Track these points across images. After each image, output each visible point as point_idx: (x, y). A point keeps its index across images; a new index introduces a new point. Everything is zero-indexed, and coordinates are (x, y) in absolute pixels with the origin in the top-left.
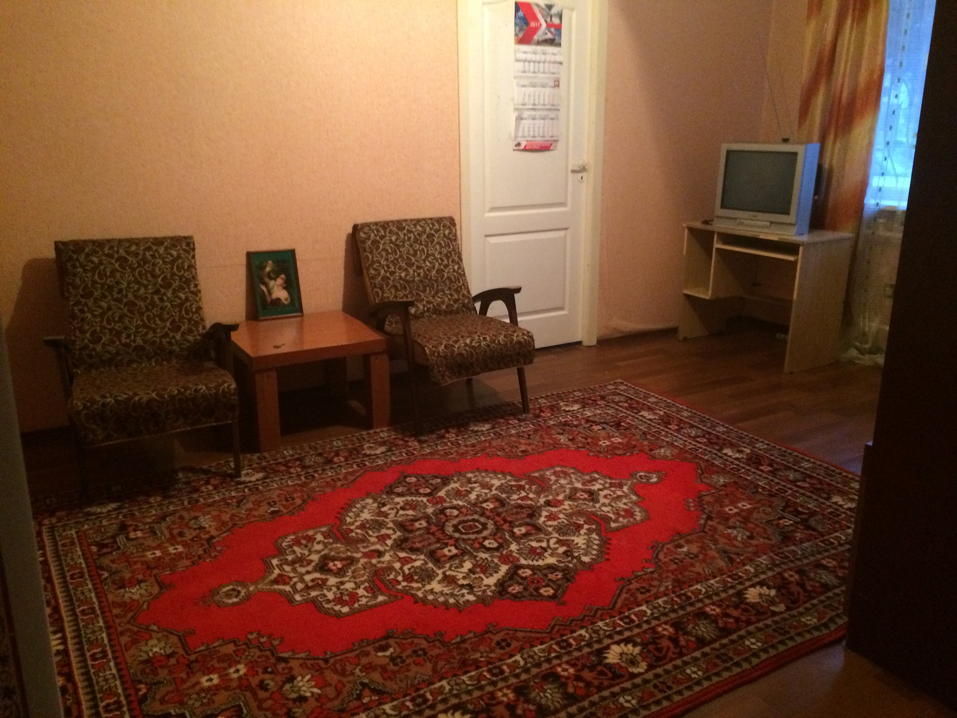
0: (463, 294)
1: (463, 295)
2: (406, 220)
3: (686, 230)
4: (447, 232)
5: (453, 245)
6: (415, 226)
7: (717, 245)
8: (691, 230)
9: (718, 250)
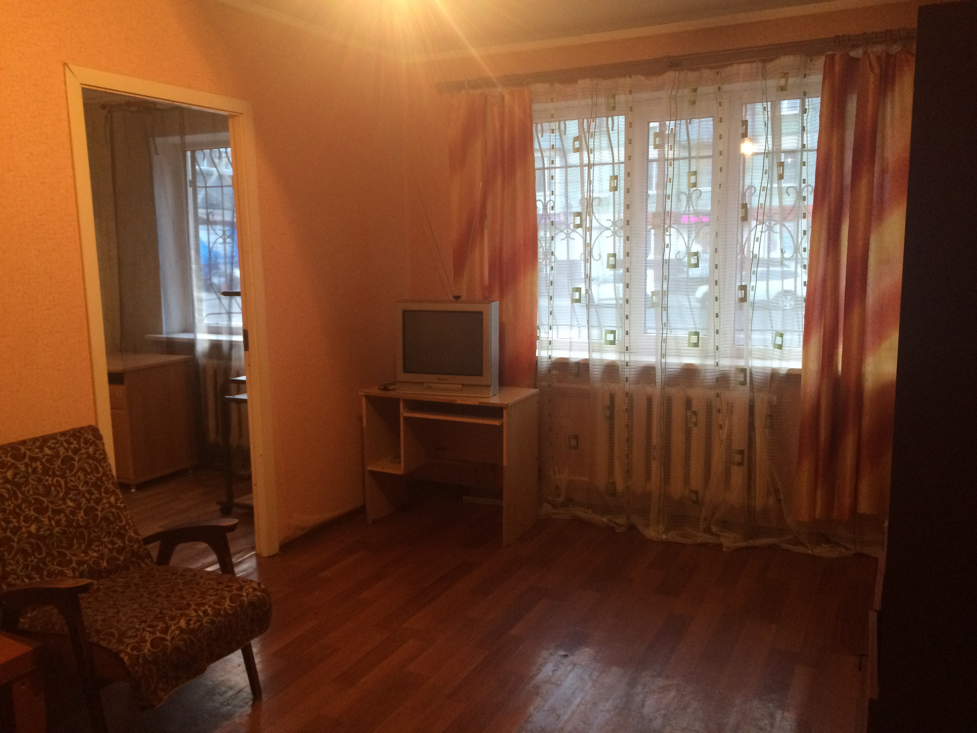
0: (130, 536)
1: (131, 540)
2: (24, 442)
3: (364, 400)
4: (91, 450)
5: (102, 467)
6: (41, 448)
7: (404, 413)
8: (369, 398)
9: (406, 418)
